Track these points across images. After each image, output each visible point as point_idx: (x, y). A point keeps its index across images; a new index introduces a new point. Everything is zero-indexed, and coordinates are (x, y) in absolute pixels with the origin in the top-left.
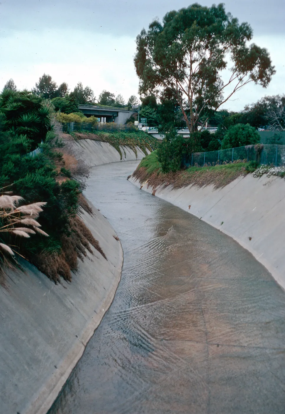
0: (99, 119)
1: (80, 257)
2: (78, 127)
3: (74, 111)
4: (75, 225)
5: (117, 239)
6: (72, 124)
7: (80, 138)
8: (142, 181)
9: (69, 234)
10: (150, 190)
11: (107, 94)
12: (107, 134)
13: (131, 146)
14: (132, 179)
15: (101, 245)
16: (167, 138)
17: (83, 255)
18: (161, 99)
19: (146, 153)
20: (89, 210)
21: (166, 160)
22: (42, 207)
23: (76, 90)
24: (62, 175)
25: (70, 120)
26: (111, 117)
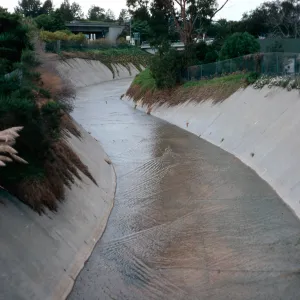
0: (87, 36)
1: (67, 184)
2: (65, 45)
3: (60, 29)
4: (61, 150)
5: (109, 163)
6: (59, 43)
7: (68, 57)
8: (136, 100)
9: (53, 160)
10: (145, 109)
11: (97, 9)
12: (97, 52)
13: (124, 64)
14: (126, 98)
15: (90, 170)
16: (161, 51)
17: (70, 182)
18: (152, 10)
19: (140, 70)
20: (77, 134)
21: (160, 76)
22: (18, 132)
23: (63, 6)
24: (41, 97)
25: (57, 39)
26: (101, 33)
